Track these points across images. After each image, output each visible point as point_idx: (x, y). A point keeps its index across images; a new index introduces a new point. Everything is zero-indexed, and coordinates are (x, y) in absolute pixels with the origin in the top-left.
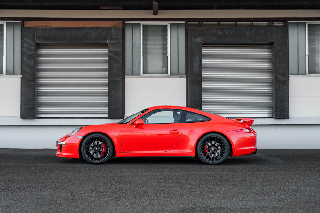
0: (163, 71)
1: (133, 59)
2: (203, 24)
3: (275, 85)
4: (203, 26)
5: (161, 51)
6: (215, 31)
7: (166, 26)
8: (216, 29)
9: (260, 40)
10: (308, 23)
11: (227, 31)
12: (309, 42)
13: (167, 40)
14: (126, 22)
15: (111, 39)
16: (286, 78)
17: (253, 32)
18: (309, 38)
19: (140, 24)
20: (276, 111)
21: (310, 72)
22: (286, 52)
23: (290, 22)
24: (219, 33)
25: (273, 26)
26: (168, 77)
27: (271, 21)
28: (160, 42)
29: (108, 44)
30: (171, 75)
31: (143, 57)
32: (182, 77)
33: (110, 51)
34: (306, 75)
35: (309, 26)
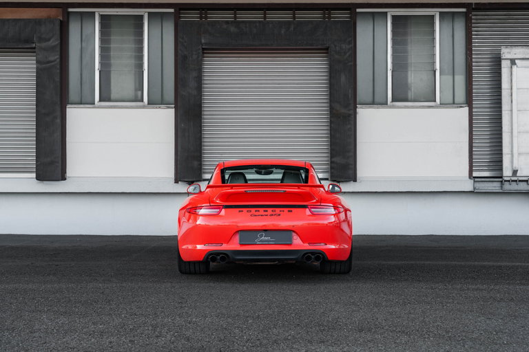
0: (136, 96)
1: (81, 75)
2: (206, 14)
3: (331, 122)
4: (206, 18)
5: (132, 62)
6: (225, 26)
7: (141, 17)
8: (227, 22)
9: (305, 42)
10: (392, 12)
11: (246, 27)
12: (393, 47)
13: (141, 42)
14: (70, 10)
15: (41, 40)
16: (349, 110)
17: (292, 29)
18: (393, 40)
19: (94, 12)
20: (331, 168)
21: (394, 100)
22: (350, 64)
23: (358, 10)
24: (233, 29)
25: (330, 18)
26: (144, 107)
27: (327, 9)
28: (132, 46)
29: (34, 48)
30: (148, 104)
31: (100, 71)
32: (169, 108)
33: (38, 62)
34: (387, 104)
35: (394, 17)
